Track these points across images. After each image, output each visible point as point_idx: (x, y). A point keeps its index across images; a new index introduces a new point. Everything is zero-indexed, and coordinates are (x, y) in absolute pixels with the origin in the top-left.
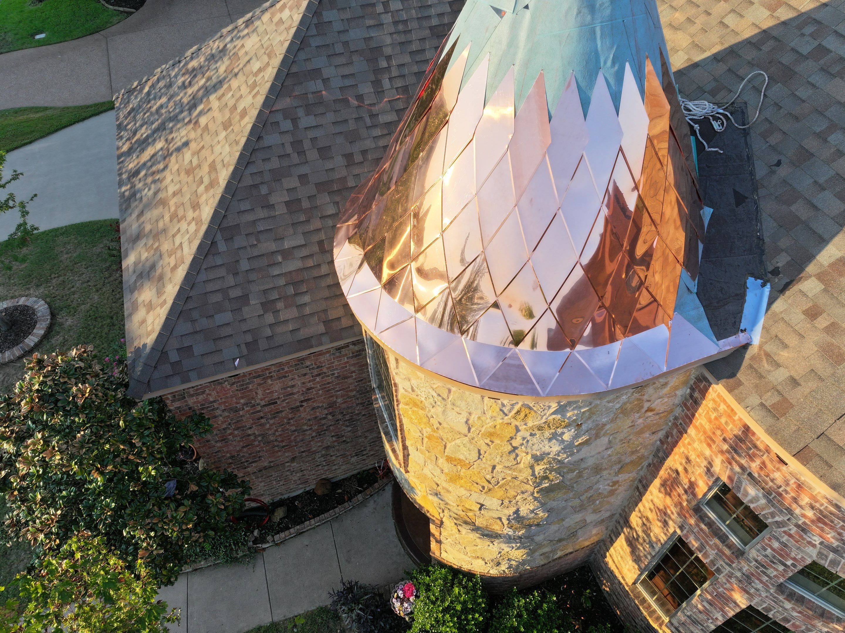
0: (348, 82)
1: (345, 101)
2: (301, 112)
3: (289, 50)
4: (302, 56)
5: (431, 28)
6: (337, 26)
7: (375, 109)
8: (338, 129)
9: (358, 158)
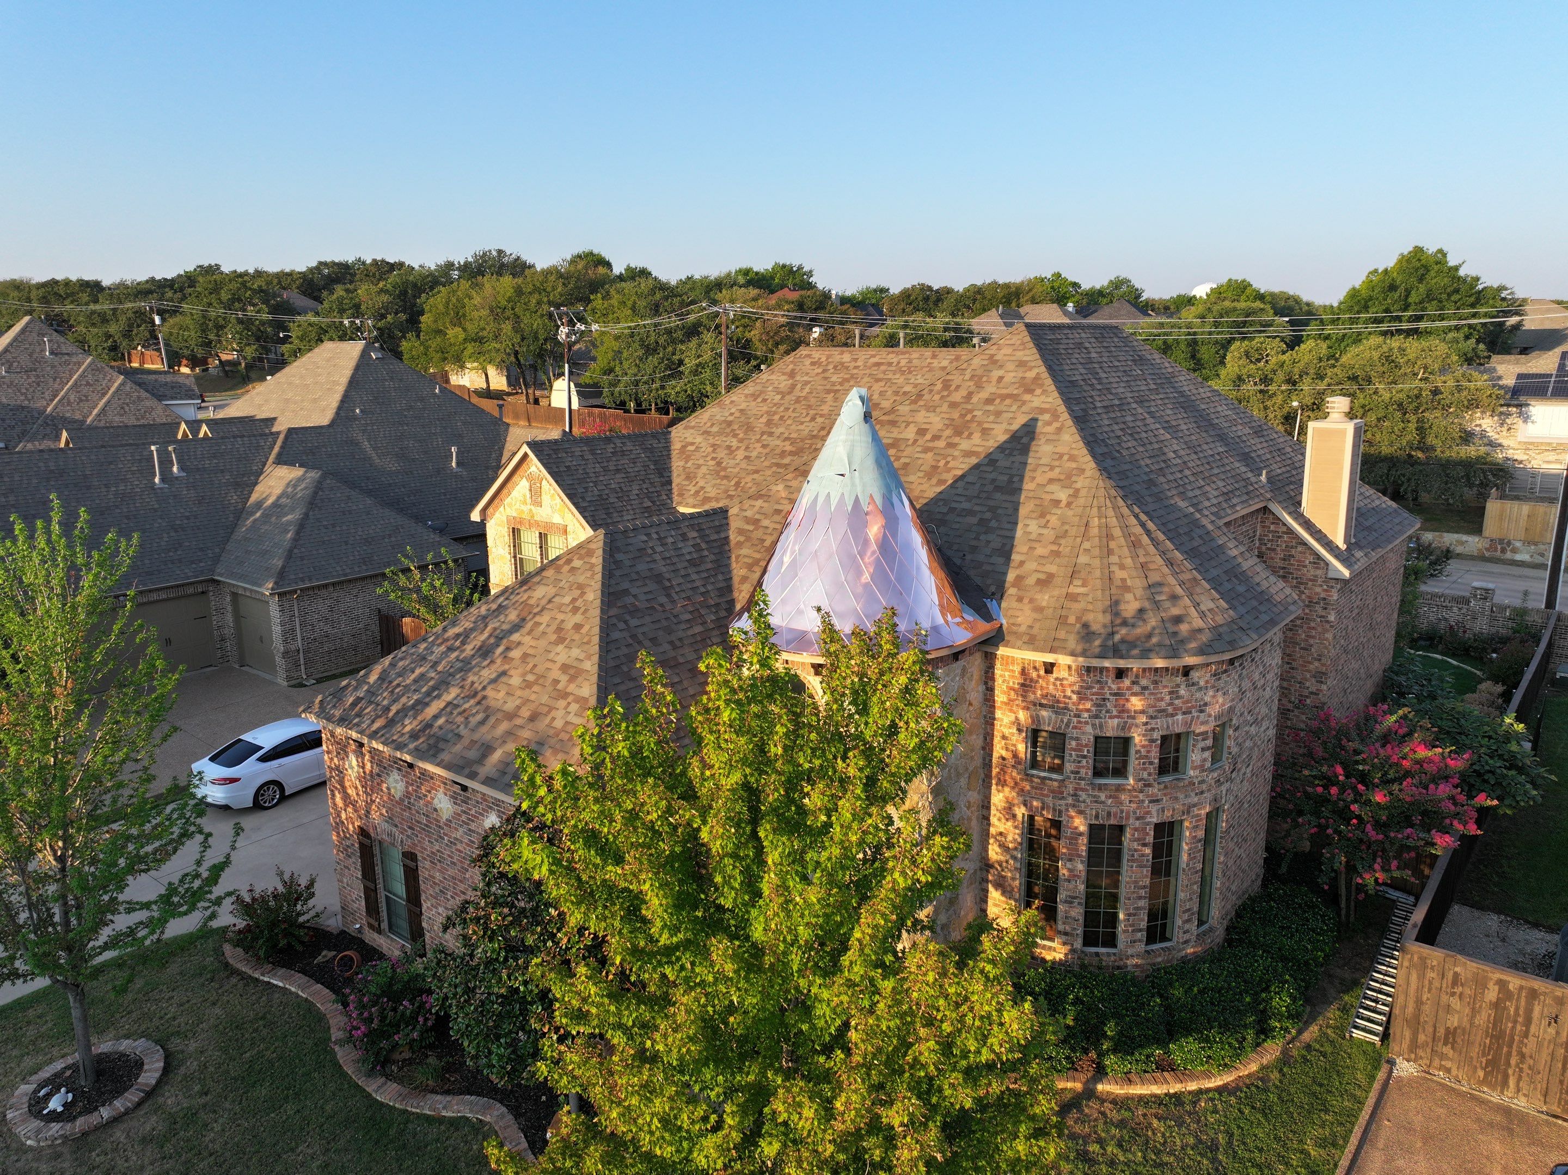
0: (650, 596)
1: (653, 608)
2: (627, 617)
3: (603, 577)
4: (613, 582)
5: (688, 561)
6: (627, 563)
7: (675, 611)
8: (657, 626)
9: (678, 643)
